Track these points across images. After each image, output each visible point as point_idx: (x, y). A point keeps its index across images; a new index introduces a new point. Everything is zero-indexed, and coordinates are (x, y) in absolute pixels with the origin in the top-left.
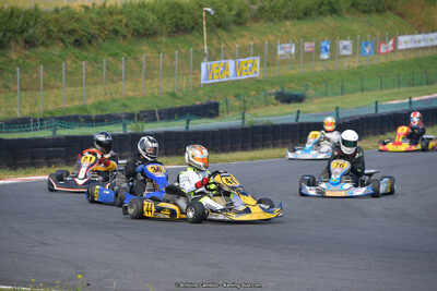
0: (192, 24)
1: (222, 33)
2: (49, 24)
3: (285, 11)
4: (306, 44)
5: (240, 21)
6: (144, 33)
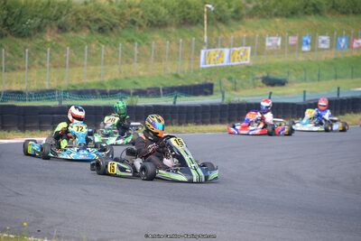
0: (197, 18)
1: (222, 26)
2: (79, 14)
3: (275, 10)
4: (290, 38)
5: (237, 16)
6: (157, 24)
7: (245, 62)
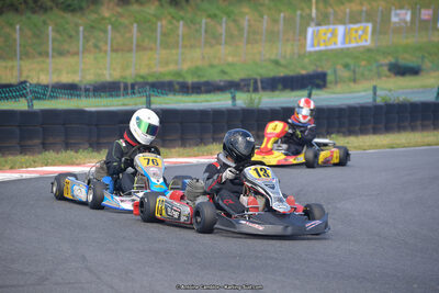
4: (423, 11)
7: (364, 44)
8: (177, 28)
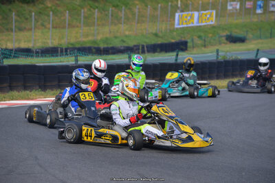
4: (247, 3)
7: (211, 23)
8: (94, 13)
